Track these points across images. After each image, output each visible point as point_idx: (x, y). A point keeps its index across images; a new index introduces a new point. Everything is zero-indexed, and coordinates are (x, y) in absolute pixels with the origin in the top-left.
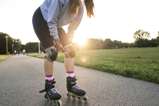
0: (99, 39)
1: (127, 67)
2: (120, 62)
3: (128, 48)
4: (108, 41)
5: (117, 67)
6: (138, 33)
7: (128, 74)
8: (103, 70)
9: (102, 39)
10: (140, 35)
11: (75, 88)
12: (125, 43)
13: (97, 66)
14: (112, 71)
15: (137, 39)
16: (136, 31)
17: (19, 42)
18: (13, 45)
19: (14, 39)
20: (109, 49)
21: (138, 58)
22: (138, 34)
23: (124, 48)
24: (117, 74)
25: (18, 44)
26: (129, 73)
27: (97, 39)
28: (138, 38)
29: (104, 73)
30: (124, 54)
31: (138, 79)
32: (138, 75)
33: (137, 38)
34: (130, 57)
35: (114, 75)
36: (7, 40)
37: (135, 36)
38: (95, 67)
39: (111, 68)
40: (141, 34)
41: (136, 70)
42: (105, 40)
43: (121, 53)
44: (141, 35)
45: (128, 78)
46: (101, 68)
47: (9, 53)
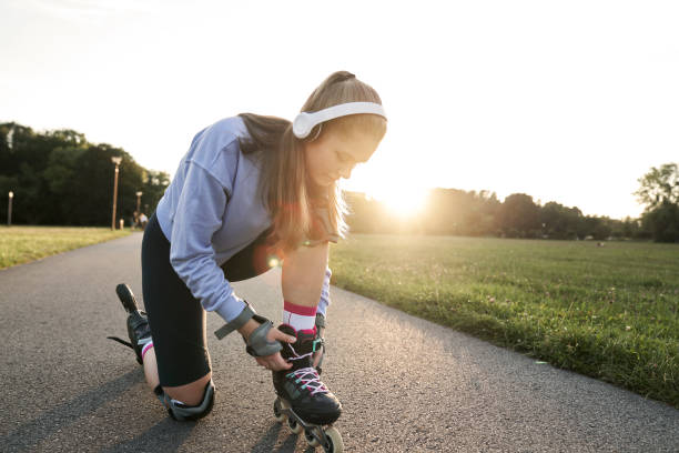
0: (483, 191)
1: (581, 321)
2: (553, 293)
3: (609, 238)
4: (521, 203)
5: (532, 315)
6: (662, 179)
7: (580, 359)
8: (460, 323)
9: (494, 196)
10: (668, 188)
11: (297, 382)
12: (599, 216)
13: (436, 304)
14: (500, 331)
15: (654, 204)
16: (654, 169)
17: (165, 183)
18: (139, 194)
19: (147, 172)
20: (521, 237)
21: (647, 285)
22: (659, 182)
23: (590, 238)
24: (521, 350)
25: (160, 193)
26: (583, 353)
27: (473, 193)
28: (661, 200)
29: (462, 338)
31: (629, 388)
32: (631, 367)
33: (654, 198)
35: (507, 355)
36: (117, 170)
37: (646, 191)
39: (501, 317)
40: (677, 183)
41: (625, 338)
42: (507, 199)
44: (677, 188)
45: (576, 378)
46: (453, 312)
47: (122, 221)
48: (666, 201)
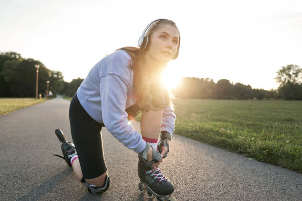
0: (207, 79)
1: (266, 139)
2: (248, 126)
3: (264, 99)
4: (224, 83)
5: (243, 136)
6: (287, 72)
7: (269, 157)
8: (211, 141)
9: (212, 80)
10: (290, 76)
11: (152, 175)
12: (259, 89)
13: (198, 132)
14: (230, 144)
15: (284, 83)
16: (283, 67)
17: (60, 77)
18: (48, 82)
19: (51, 72)
20: (225, 99)
21: (287, 120)
22: (286, 73)
23: (255, 98)
24: (241, 153)
25: (58, 81)
26: (270, 154)
27: (203, 79)
28: (287, 81)
29: (213, 148)
30: (257, 111)
31: (294, 170)
32: (293, 160)
33: (283, 80)
34: (270, 117)
35: (235, 156)
36: (38, 71)
37: (280, 77)
38: (194, 134)
39: (229, 138)
40: (294, 74)
41: (288, 147)
42: (218, 82)
43: (250, 109)
44: (294, 76)
45: (269, 166)
46: (206, 136)
47: (40, 95)
48: (289, 82)
